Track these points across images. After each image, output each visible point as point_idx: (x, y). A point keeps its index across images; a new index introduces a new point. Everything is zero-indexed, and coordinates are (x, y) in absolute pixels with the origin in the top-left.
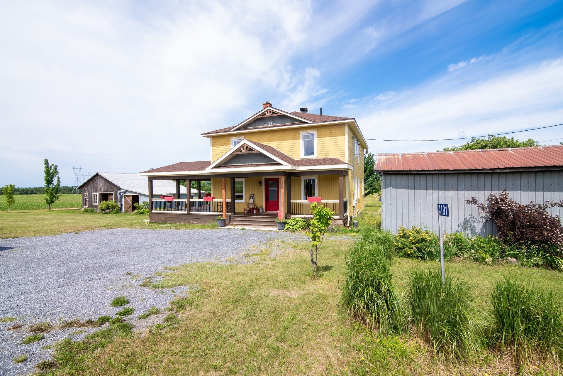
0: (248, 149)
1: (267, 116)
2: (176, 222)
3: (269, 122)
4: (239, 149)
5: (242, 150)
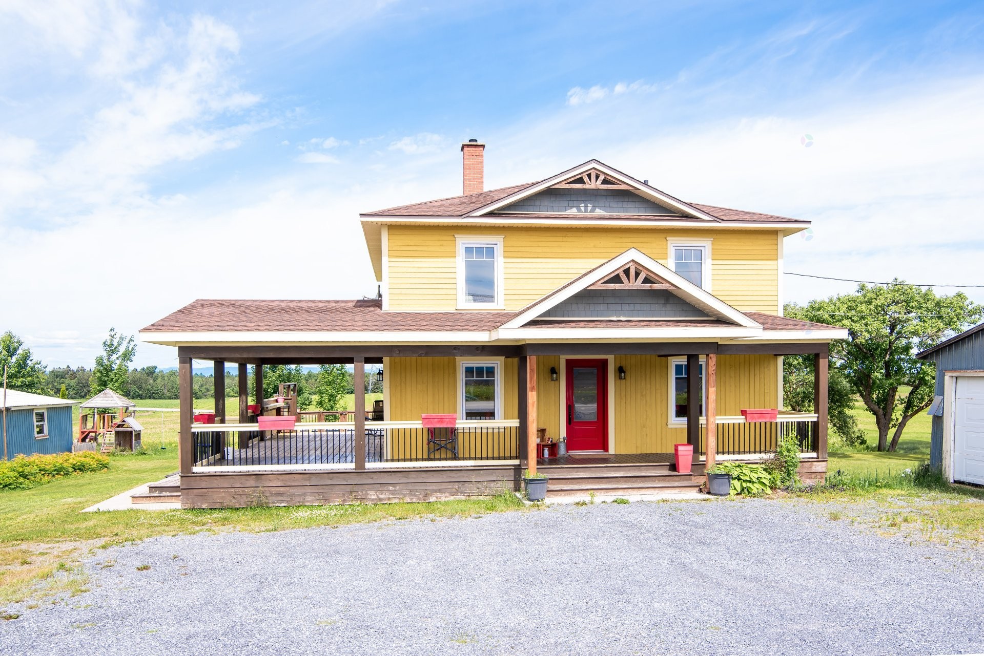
0: (642, 276)
1: (586, 186)
2: (308, 501)
3: (583, 205)
4: (613, 275)
5: (624, 277)
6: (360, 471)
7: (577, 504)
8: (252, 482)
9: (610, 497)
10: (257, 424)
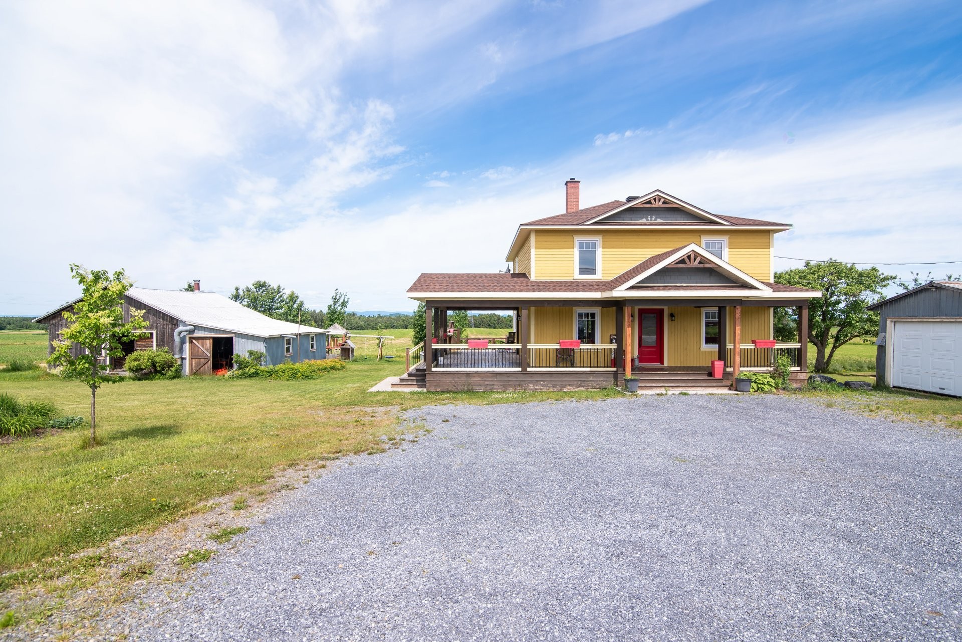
0: (698, 259)
1: (653, 206)
2: (495, 389)
3: (649, 217)
4: (681, 259)
5: (687, 260)
6: (524, 372)
7: (658, 395)
8: (464, 378)
9: (677, 391)
10: (467, 345)
